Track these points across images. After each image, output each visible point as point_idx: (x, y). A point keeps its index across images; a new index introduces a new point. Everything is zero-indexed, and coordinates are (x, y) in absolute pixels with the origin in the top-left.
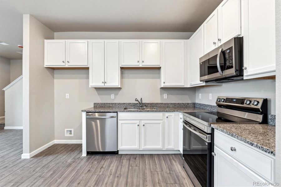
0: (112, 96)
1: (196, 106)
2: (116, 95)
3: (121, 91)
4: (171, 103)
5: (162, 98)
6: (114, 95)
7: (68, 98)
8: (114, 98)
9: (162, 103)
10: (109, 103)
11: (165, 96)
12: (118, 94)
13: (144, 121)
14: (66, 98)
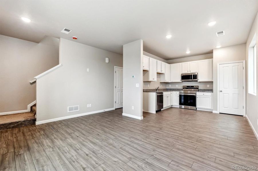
3: (151, 83)
6: (149, 85)
11: (161, 86)
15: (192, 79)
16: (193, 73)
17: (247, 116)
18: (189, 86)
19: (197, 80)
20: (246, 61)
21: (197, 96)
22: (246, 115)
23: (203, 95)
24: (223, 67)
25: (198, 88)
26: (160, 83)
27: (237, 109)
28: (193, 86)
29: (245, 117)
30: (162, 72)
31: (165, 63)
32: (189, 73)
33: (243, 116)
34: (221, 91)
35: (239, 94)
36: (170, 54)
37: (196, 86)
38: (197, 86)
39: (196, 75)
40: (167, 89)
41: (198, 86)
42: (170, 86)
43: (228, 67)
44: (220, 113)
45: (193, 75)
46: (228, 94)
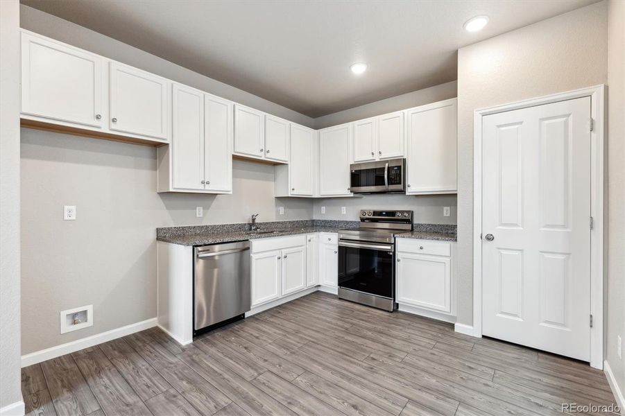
0: (199, 211)
1: (315, 224)
2: (206, 208)
3: (215, 201)
4: (290, 222)
5: (278, 212)
6: (203, 209)
7: (74, 217)
8: (201, 216)
9: (278, 223)
10: (194, 227)
11: (282, 210)
12: (210, 206)
13: (285, 250)
14: (66, 218)
15: (384, 184)
16: (387, 161)
17: (608, 370)
18: (380, 213)
19: (400, 187)
20: (606, 89)
21: (399, 256)
22: (606, 362)
23: (421, 251)
24: (499, 126)
25: (409, 221)
26: (277, 198)
27: (563, 325)
28: (392, 213)
29: (601, 374)
30: (268, 155)
31: (288, 122)
32: (377, 160)
33: (588, 364)
34: (490, 238)
35: (569, 254)
36: (320, 91)
37: (402, 212)
38: (407, 212)
39: (399, 167)
40: (313, 221)
41: (411, 213)
42: (323, 209)
43: (521, 123)
44: (483, 336)
45: (388, 168)
46: (520, 252)
